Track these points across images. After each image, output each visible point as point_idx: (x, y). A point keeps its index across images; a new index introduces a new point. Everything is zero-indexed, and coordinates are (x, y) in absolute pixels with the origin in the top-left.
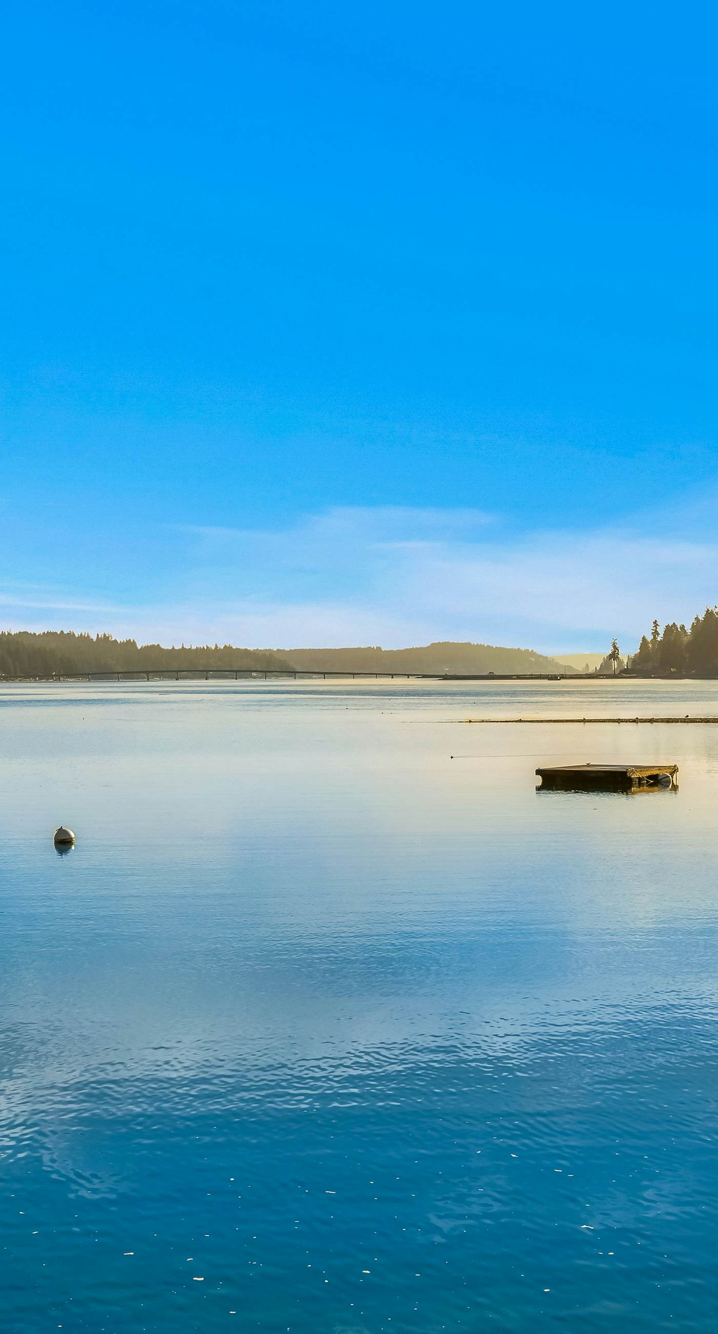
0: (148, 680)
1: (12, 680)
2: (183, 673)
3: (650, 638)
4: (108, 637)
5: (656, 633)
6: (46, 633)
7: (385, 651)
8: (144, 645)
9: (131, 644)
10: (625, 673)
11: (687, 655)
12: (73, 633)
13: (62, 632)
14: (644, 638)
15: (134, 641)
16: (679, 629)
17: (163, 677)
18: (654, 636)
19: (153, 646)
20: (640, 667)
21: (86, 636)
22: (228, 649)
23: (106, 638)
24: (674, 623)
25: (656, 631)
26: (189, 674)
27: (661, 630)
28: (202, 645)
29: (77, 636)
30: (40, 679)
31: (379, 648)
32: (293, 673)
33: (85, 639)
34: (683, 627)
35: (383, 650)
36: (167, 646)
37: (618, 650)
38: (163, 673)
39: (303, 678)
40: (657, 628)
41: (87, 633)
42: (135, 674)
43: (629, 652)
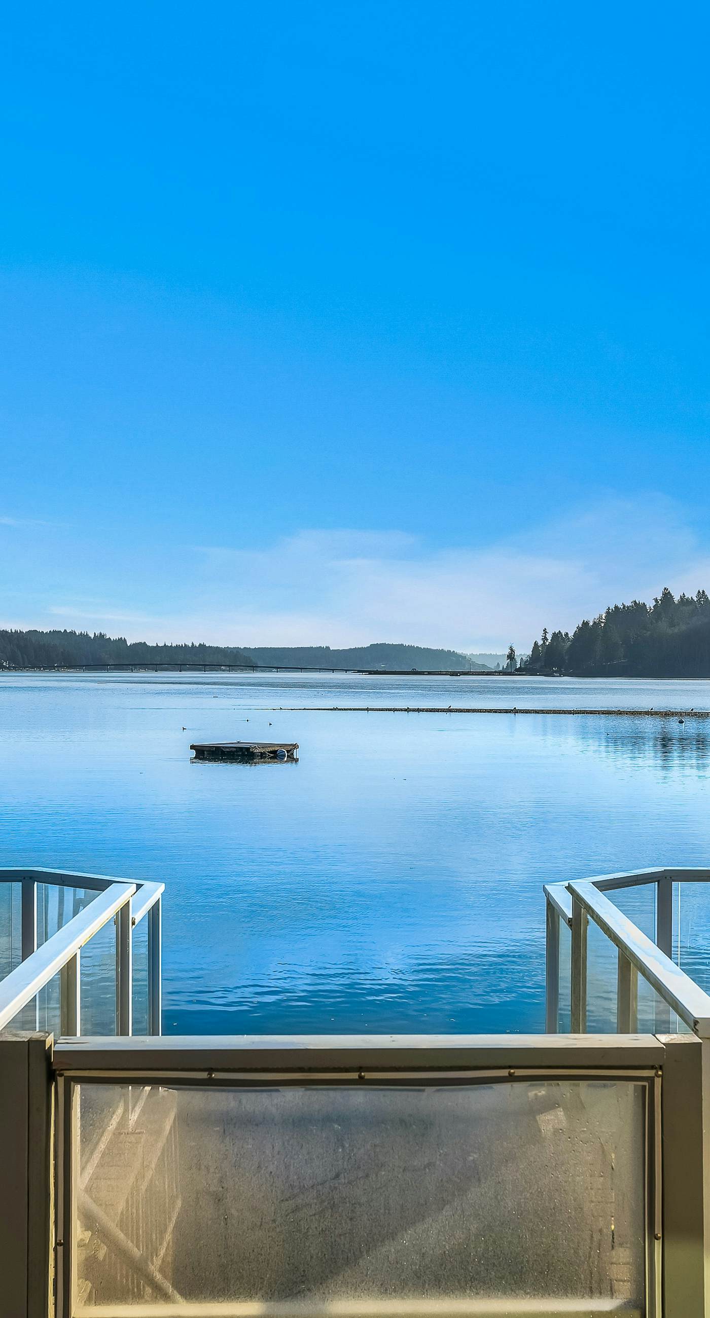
0: (132, 671)
1: (21, 670)
2: (164, 666)
3: (540, 642)
4: (103, 636)
5: (545, 639)
6: (52, 631)
7: (333, 650)
8: (133, 643)
9: (122, 641)
10: (520, 671)
11: (567, 658)
12: (75, 632)
14: (536, 644)
15: (124, 639)
16: (564, 636)
17: (148, 669)
18: (544, 641)
19: (140, 643)
20: (531, 666)
21: (85, 634)
22: (202, 646)
23: (102, 636)
24: (560, 631)
25: (545, 637)
26: (169, 667)
27: (549, 637)
29: (77, 634)
30: (44, 669)
31: (328, 648)
32: (254, 667)
33: (84, 636)
34: (567, 634)
35: (331, 649)
37: (514, 652)
38: (148, 666)
39: (263, 671)
40: (546, 635)
41: (86, 633)
42: (124, 666)
43: (524, 652)
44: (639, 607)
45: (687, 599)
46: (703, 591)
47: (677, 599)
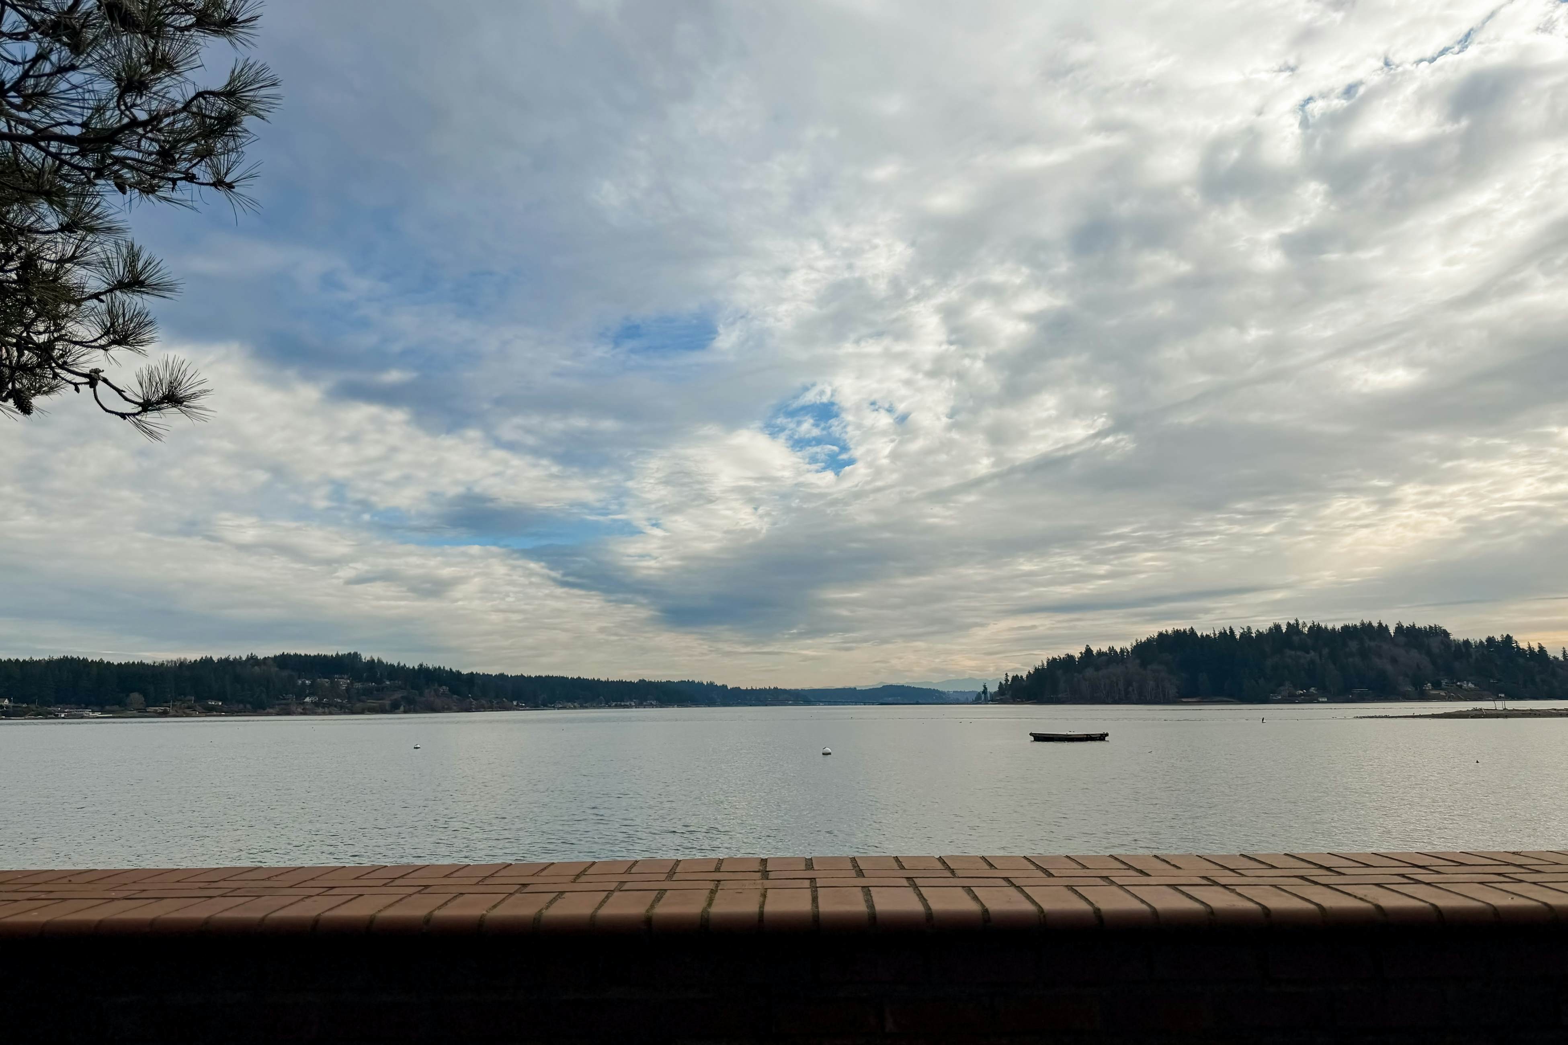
3: (1004, 682)
5: (1007, 680)
10: (993, 701)
11: (1025, 692)
13: (688, 680)
14: (1001, 682)
16: (1020, 678)
20: (1001, 698)
22: (776, 689)
24: (1017, 674)
25: (1007, 678)
27: (1010, 679)
28: (762, 687)
34: (1022, 677)
36: (743, 688)
37: (987, 688)
43: (993, 689)
44: (1070, 658)
45: (1103, 652)
46: (1113, 647)
47: (1095, 652)
